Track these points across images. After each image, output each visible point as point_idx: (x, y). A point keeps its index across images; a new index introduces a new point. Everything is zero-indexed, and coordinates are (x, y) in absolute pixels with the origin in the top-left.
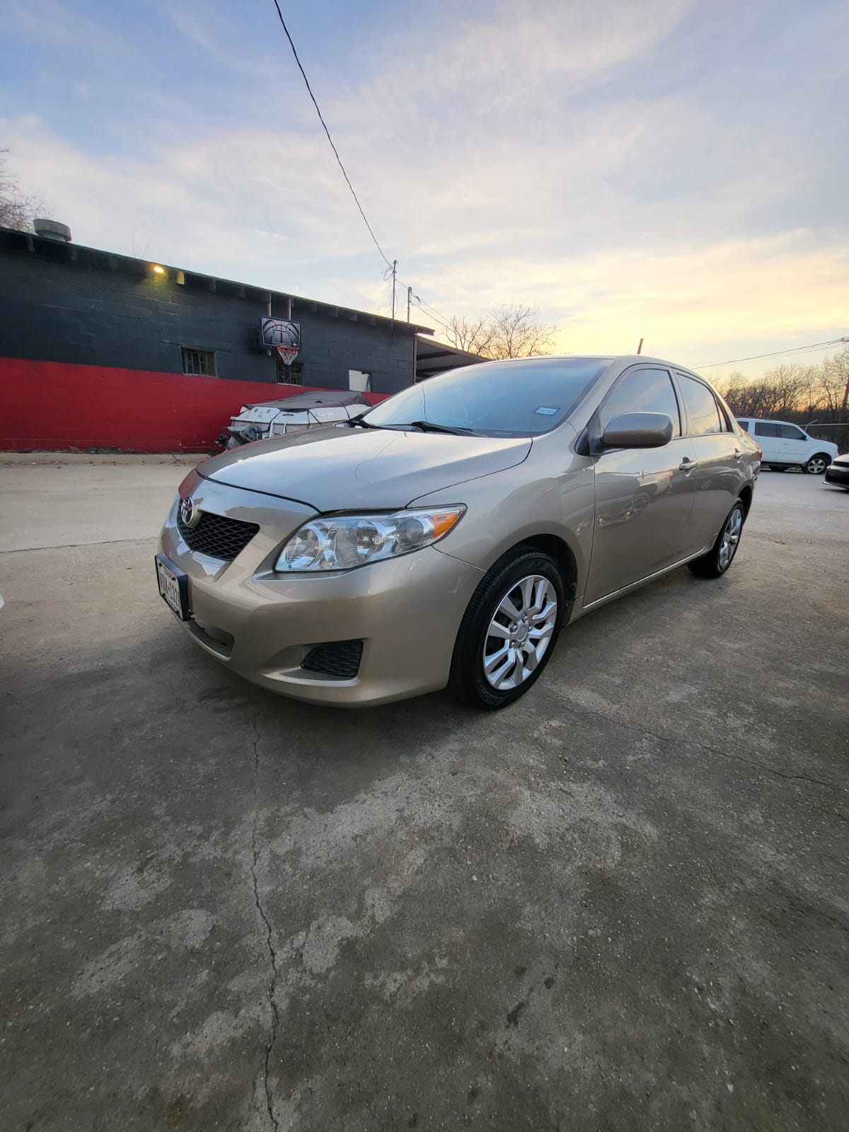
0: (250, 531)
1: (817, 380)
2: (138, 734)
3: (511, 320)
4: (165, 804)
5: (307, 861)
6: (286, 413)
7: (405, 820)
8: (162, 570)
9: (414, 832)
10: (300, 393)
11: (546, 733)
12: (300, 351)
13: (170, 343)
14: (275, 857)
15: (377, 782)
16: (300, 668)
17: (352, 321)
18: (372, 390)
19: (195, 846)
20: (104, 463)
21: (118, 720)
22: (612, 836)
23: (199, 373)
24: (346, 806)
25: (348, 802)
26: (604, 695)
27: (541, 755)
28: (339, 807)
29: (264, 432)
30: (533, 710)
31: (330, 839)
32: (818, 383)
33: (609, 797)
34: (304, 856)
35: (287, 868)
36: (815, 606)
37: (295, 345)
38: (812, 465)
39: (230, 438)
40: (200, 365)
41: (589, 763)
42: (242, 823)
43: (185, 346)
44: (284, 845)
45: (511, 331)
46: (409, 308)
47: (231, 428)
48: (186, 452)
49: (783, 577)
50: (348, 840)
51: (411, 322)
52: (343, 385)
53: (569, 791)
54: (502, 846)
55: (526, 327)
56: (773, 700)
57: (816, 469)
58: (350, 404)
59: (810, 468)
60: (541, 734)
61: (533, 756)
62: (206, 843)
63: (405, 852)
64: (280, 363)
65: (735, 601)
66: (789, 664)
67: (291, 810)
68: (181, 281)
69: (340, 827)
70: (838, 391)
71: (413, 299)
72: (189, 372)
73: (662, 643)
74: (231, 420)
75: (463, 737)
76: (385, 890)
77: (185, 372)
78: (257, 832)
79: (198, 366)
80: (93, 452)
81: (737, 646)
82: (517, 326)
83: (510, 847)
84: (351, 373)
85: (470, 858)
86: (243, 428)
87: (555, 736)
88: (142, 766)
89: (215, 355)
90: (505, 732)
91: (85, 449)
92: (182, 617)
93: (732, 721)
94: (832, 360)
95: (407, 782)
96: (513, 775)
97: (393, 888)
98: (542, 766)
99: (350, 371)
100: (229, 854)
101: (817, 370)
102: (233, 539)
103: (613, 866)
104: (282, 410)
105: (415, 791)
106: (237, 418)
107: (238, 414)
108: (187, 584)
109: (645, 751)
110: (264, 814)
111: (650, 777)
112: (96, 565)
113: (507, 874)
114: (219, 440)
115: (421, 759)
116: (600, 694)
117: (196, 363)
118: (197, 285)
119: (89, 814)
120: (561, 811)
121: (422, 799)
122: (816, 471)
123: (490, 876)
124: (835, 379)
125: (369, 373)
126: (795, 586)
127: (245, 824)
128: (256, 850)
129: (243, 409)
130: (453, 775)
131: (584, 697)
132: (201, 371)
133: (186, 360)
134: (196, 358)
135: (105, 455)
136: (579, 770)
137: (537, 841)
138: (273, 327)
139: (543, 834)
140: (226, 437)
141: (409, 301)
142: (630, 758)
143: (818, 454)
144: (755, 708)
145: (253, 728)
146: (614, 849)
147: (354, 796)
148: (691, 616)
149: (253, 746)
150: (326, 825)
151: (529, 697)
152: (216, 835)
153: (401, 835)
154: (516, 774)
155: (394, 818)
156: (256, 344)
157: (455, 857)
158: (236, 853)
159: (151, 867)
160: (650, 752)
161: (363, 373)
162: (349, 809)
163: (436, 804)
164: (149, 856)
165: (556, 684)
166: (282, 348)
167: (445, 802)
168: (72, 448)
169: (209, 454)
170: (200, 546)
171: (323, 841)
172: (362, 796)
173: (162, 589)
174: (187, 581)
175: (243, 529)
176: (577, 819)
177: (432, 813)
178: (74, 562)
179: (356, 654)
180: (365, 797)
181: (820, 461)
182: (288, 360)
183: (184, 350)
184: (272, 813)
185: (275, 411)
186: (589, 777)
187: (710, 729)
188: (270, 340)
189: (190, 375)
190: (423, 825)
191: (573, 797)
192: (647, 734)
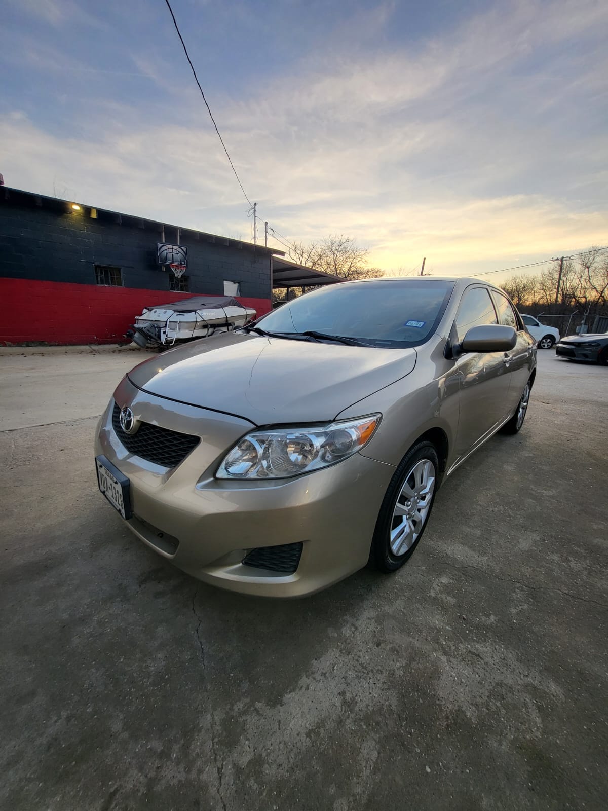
0: (190, 442)
1: (538, 285)
2: (87, 630)
3: (336, 245)
4: (121, 717)
5: (270, 771)
6: (178, 313)
7: (349, 705)
8: (102, 471)
9: (360, 719)
10: (187, 298)
11: (441, 592)
12: (187, 267)
13: (86, 262)
14: (238, 770)
15: (314, 662)
16: (241, 564)
17: (225, 246)
18: (241, 295)
19: (158, 768)
20: (33, 354)
21: (65, 616)
22: (527, 699)
23: (109, 284)
24: (293, 694)
25: (294, 690)
26: (472, 547)
27: (443, 616)
28: (287, 697)
29: (162, 328)
30: (423, 568)
31: (287, 739)
32: (539, 287)
33: (510, 656)
34: (266, 766)
35: (252, 783)
36: (589, 454)
37: (183, 263)
38: (543, 342)
39: (135, 333)
40: (110, 278)
41: (483, 620)
42: (200, 731)
43: (98, 264)
44: (244, 755)
45: (336, 252)
46: (266, 237)
47: (136, 326)
48: (100, 343)
49: (559, 431)
50: (303, 737)
51: (268, 246)
52: (220, 292)
53: (477, 653)
54: (440, 725)
55: (347, 250)
56: (596, 541)
57: (546, 345)
58: (226, 306)
59: (542, 345)
60: (436, 593)
61: (437, 617)
62: (168, 763)
63: (358, 746)
64: (172, 276)
65: (535, 453)
66: (593, 507)
67: (244, 707)
68: (94, 215)
69: (293, 722)
70: (551, 293)
71: (268, 230)
72: (102, 283)
73: (498, 494)
74: (136, 319)
75: (375, 603)
76: (351, 799)
77: (98, 283)
78: (216, 740)
79: (109, 279)
80: (25, 345)
81: (550, 493)
82: (340, 249)
83: (447, 725)
84: (225, 283)
85: (418, 745)
86: (146, 325)
87: (449, 594)
88: (94, 670)
89: (122, 271)
90: (408, 594)
91: (18, 343)
92: (124, 516)
93: (575, 565)
94: (546, 272)
95: (340, 659)
96: (426, 640)
97: (358, 794)
98: (447, 627)
99: (224, 282)
100: (193, 775)
101: (537, 279)
102: (174, 448)
103: (538, 734)
104: (175, 311)
105: (350, 669)
106: (140, 318)
107: (141, 315)
108: (129, 488)
109: (522, 602)
110: (219, 715)
111: (536, 629)
112: (32, 447)
113: (455, 760)
114: (127, 335)
115: (347, 631)
116: (470, 547)
117: (107, 277)
118: (106, 218)
119: (44, 740)
120: (477, 676)
121: (358, 677)
122: (546, 347)
123: (440, 764)
124: (549, 284)
125: (238, 283)
126: (570, 438)
127: (203, 731)
128: (219, 765)
129: (145, 311)
130: (377, 646)
131: (457, 551)
132: (110, 282)
133: (99, 274)
134: (108, 274)
135: (34, 348)
136: (477, 628)
137: (469, 714)
138: (166, 250)
139: (471, 706)
140: (133, 332)
141: (266, 232)
142: (513, 611)
143: (546, 335)
144: (585, 550)
145: (193, 611)
146: (534, 716)
147: (297, 682)
148: (509, 468)
149: (196, 632)
150: (279, 722)
151: (415, 555)
152: (177, 750)
153: (349, 725)
154: (429, 639)
155: (338, 704)
156: (153, 262)
157: (403, 744)
158: (200, 772)
159: (116, 806)
160: (526, 603)
161: (234, 283)
162: (297, 699)
163: (371, 681)
164: (112, 790)
165: (433, 540)
166: (173, 266)
167: (379, 678)
168: (6, 343)
169: (119, 344)
170: (139, 451)
171: (280, 743)
172: (304, 681)
173: (102, 487)
174: (129, 485)
175: (183, 440)
176: (493, 684)
177: (370, 693)
178: (13, 446)
179: (296, 553)
180: (308, 681)
181: (549, 340)
182: (178, 274)
183: (97, 267)
184: (227, 713)
185: (170, 312)
186: (488, 634)
187: (561, 575)
188: (164, 260)
189: (103, 285)
190: (366, 709)
191: (482, 659)
192: (517, 584)
